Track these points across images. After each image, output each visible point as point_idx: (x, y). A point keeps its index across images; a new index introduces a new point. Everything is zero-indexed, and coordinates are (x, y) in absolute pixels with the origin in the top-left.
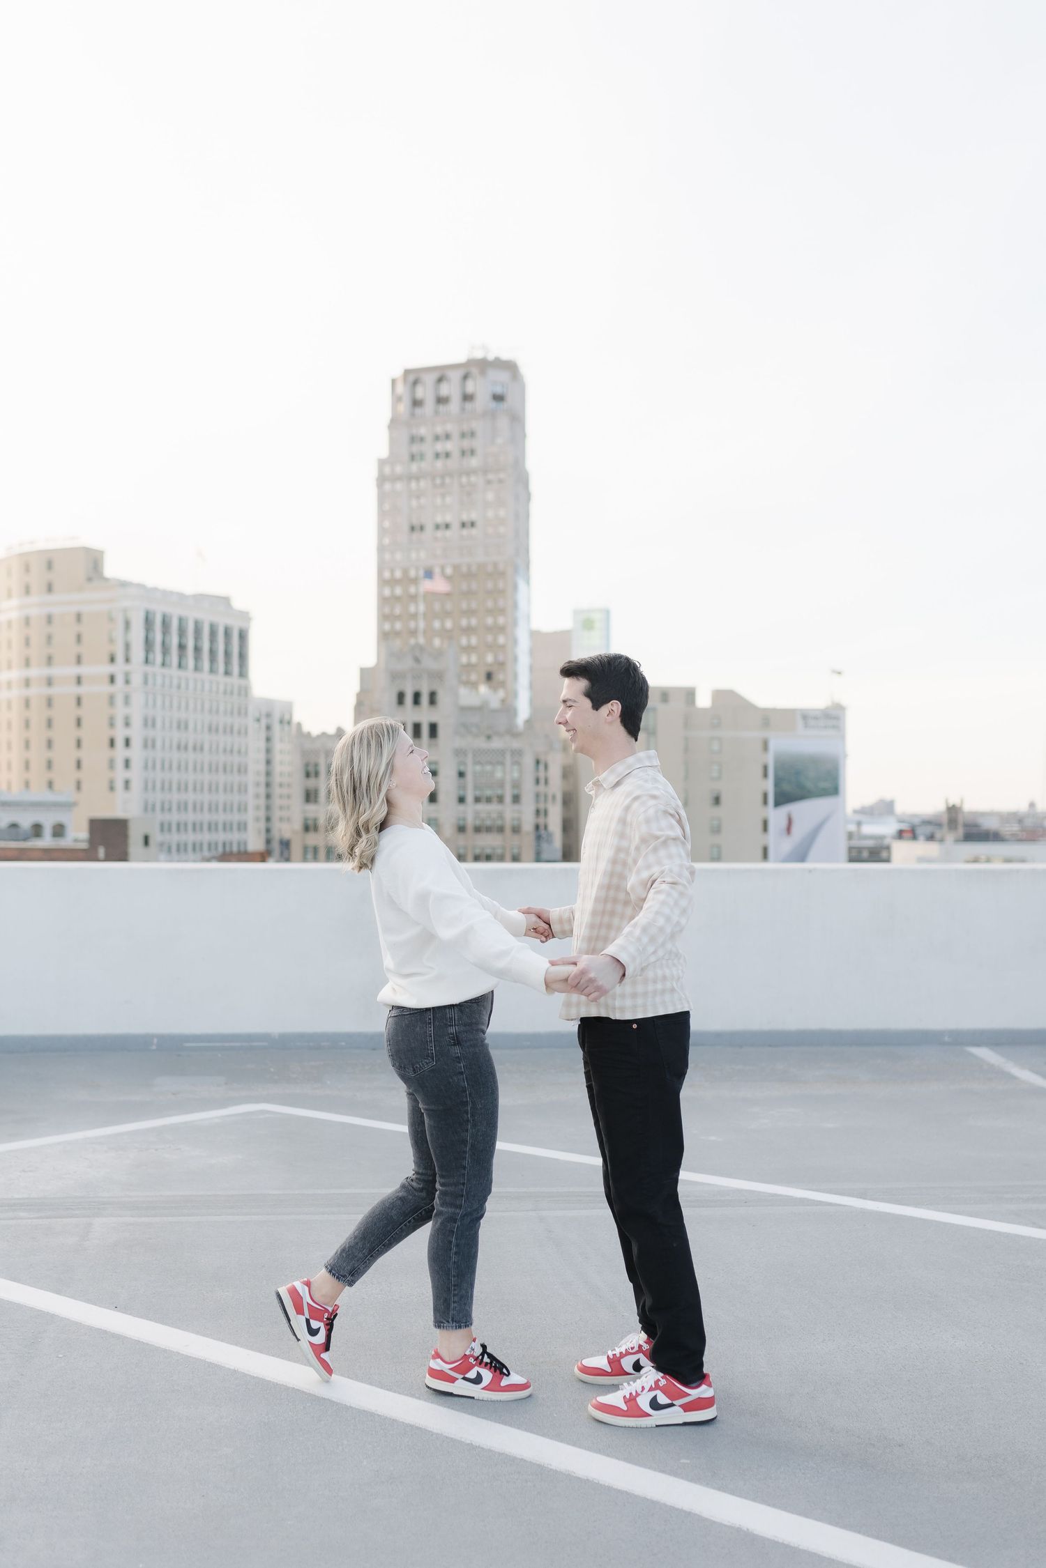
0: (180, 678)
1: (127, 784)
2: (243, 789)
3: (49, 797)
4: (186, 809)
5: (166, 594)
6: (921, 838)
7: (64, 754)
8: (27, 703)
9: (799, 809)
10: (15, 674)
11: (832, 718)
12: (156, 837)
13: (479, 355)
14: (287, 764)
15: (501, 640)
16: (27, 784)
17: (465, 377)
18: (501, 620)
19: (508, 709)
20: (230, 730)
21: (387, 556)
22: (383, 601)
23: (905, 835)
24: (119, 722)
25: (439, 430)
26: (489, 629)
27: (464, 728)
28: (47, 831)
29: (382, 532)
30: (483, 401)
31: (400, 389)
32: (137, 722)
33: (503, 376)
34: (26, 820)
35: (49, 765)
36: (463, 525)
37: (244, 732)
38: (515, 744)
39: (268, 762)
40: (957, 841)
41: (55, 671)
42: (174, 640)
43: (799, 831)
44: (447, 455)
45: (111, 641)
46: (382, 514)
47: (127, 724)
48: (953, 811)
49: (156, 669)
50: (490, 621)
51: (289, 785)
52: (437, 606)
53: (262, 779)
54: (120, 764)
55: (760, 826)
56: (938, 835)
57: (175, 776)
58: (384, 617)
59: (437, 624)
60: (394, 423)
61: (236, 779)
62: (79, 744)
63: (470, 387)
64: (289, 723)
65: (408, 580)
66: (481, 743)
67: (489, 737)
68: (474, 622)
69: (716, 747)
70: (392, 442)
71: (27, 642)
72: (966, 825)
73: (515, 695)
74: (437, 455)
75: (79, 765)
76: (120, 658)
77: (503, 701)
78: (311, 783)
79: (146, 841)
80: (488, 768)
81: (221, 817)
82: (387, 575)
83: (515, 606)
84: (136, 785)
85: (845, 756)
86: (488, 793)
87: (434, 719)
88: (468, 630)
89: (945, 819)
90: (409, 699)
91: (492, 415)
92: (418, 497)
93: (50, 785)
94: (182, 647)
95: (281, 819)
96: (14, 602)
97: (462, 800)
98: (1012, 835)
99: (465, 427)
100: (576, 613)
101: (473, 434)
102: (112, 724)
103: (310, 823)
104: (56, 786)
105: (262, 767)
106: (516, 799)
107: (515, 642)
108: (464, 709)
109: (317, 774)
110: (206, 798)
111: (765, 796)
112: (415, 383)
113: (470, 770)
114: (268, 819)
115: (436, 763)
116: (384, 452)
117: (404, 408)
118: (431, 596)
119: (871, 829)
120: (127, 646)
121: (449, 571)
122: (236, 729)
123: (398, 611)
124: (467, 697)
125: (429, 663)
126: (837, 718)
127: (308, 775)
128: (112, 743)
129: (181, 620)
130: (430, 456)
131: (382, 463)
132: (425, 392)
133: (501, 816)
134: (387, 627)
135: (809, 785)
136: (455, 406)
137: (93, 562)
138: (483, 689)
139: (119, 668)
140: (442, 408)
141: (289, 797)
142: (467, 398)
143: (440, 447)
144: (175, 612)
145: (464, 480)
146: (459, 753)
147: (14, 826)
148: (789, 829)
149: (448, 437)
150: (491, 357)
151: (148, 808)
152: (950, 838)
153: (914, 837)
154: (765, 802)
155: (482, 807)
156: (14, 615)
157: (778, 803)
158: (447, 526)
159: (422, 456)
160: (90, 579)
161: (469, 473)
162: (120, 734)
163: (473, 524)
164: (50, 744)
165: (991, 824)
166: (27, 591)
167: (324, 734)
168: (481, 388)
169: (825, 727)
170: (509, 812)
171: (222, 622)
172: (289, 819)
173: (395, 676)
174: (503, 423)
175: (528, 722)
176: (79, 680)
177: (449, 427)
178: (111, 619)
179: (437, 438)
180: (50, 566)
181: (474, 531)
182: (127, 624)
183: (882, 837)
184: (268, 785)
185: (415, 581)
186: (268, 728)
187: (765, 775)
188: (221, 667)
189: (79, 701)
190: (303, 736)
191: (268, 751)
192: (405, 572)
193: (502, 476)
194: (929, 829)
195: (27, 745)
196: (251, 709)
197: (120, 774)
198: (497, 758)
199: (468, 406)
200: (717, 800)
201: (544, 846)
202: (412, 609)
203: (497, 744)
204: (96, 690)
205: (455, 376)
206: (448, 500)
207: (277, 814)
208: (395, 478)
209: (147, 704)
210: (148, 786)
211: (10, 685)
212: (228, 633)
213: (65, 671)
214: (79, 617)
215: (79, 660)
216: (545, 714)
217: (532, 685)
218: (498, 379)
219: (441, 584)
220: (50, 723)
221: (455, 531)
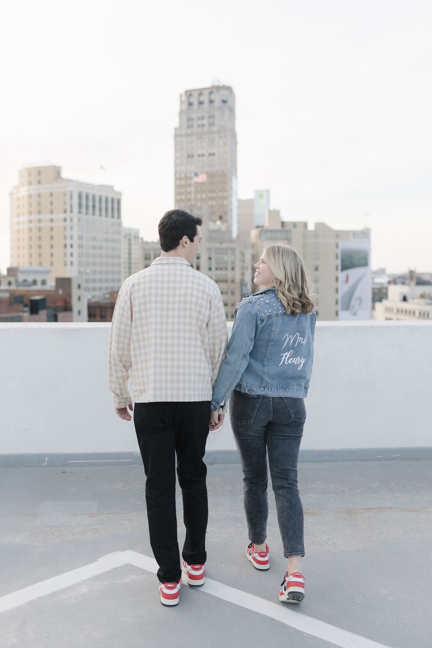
0: (93, 219)
1: (72, 263)
2: (119, 265)
3: (40, 268)
4: (96, 273)
5: (87, 185)
6: (399, 284)
7: (46, 251)
8: (30, 230)
9: (351, 272)
10: (25, 218)
11: (365, 234)
12: (84, 285)
13: (216, 84)
14: (138, 254)
15: (226, 202)
16: (31, 263)
17: (211, 93)
18: (225, 194)
19: (229, 231)
20: (113, 241)
21: (179, 168)
22: (177, 187)
23: (391, 282)
24: (68, 237)
25: (200, 115)
26: (220, 198)
27: (211, 239)
28: (39, 283)
29: (176, 158)
30: (218, 103)
31: (184, 98)
32: (75, 237)
33: (226, 92)
34: (30, 279)
35: (40, 255)
37: (119, 241)
38: (233, 245)
39: (130, 254)
40: (414, 285)
41: (42, 217)
42: (91, 204)
43: (351, 281)
44: (203, 126)
45: (65, 203)
46: (176, 150)
49: (83, 216)
50: (221, 194)
51: (138, 263)
52: (199, 189)
53: (127, 261)
54: (68, 255)
55: (334, 279)
56: (406, 283)
57: (91, 260)
58: (177, 193)
59: (199, 196)
60: (181, 113)
61: (116, 260)
62: (52, 246)
63: (213, 97)
64: (138, 238)
65: (187, 178)
66: (218, 245)
67: (221, 243)
68: (214, 195)
69: (316, 246)
70: (181, 121)
71: (30, 205)
72: (417, 279)
73: (231, 225)
74: (199, 126)
75: (52, 255)
76: (68, 211)
77: (227, 228)
78: (148, 262)
79: (79, 287)
80: (221, 256)
81: (110, 277)
82: (178, 176)
83: (231, 188)
85: (371, 250)
86: (221, 266)
88: (212, 199)
89: (408, 276)
91: (222, 109)
92: (191, 143)
93: (40, 264)
94: (94, 206)
96: (25, 188)
97: (210, 269)
99: (211, 114)
100: (256, 191)
101: (214, 117)
102: (65, 238)
104: (43, 264)
105: (127, 256)
106: (233, 269)
107: (231, 203)
108: (211, 231)
109: (150, 259)
110: (104, 268)
111: (337, 267)
112: (190, 96)
113: (214, 256)
116: (177, 124)
117: (185, 106)
118: (197, 183)
119: (377, 280)
120: (71, 206)
122: (116, 240)
123: (183, 190)
124: (212, 226)
126: (367, 234)
127: (146, 259)
128: (65, 246)
129: (93, 195)
130: (196, 126)
131: (176, 129)
133: (226, 275)
134: (178, 197)
135: (355, 262)
136: (206, 105)
137: (57, 171)
138: (219, 223)
139: (68, 215)
140: (201, 106)
142: (211, 102)
143: (200, 122)
144: (91, 192)
145: (210, 136)
146: (209, 249)
147: (25, 281)
148: (347, 280)
149: (203, 118)
150: (221, 84)
151: (80, 273)
152: (411, 283)
153: (396, 283)
154: (337, 269)
155: (219, 272)
156: (25, 194)
157: (342, 270)
158: (203, 155)
159: (193, 126)
160: (56, 179)
161: (212, 133)
162: (69, 242)
163: (213, 154)
164: (40, 247)
165: (426, 278)
166: (30, 183)
167: (153, 242)
168: (217, 98)
169: (362, 238)
170: (230, 274)
171: (110, 196)
174: (227, 112)
175: (238, 236)
176: (52, 220)
177: (204, 114)
178: (65, 195)
179: (199, 119)
181: (214, 158)
182: (71, 197)
183: (383, 284)
184: (130, 263)
185: (190, 178)
186: (130, 240)
187: (337, 258)
188: (110, 214)
189: (52, 229)
190: (144, 243)
191: (130, 249)
192: (186, 175)
193: (226, 134)
194: (402, 280)
195: (31, 247)
196: (122, 232)
197: (69, 259)
198: (225, 251)
199: (212, 105)
200: (317, 269)
201: (244, 288)
202: (189, 190)
203: (225, 245)
204: (58, 224)
205: (206, 93)
206: (204, 144)
208: (181, 136)
209: (79, 230)
210: (80, 264)
211: (23, 222)
212: (113, 200)
213: (46, 216)
214: (51, 194)
215: (52, 212)
216: (244, 233)
217: (238, 222)
218: (224, 94)
219: (202, 178)
220: (40, 238)
221: (206, 157)
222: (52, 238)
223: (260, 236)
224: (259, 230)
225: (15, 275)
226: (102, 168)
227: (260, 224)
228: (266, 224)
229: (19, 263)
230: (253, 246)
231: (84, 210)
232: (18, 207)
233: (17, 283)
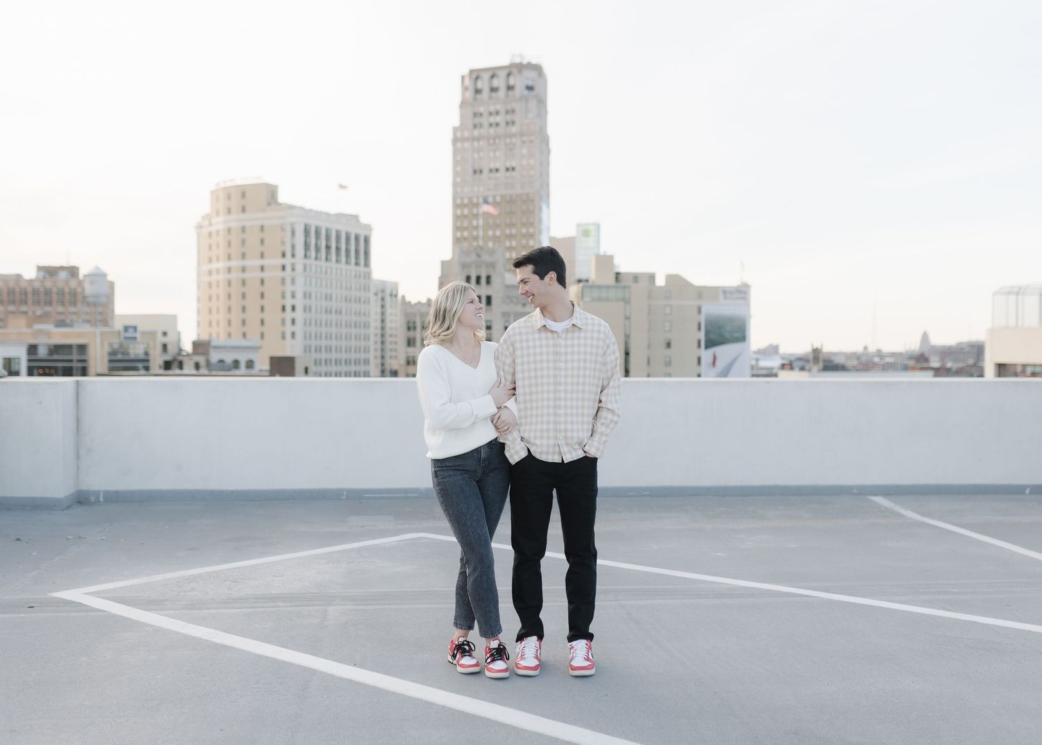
0: (327, 267)
1: (293, 334)
2: (367, 338)
3: (244, 343)
4: (331, 350)
5: (318, 213)
6: (797, 369)
7: (253, 316)
8: (229, 283)
9: (721, 351)
10: (221, 265)
11: (742, 292)
12: (312, 369)
13: (517, 60)
14: (396, 322)
15: (532, 242)
16: (229, 335)
17: (509, 75)
18: (531, 230)
20: (358, 300)
21: (459, 190)
22: (456, 218)
23: (786, 367)
24: (288, 295)
25: (492, 109)
26: (524, 236)
27: (507, 299)
28: (243, 365)
29: (456, 174)
30: (520, 90)
31: (467, 82)
32: (299, 295)
33: (533, 74)
34: (229, 358)
35: (244, 322)
36: (507, 169)
37: (367, 301)
39: (383, 321)
40: (819, 370)
41: (247, 263)
42: (323, 243)
43: (721, 364)
44: (497, 125)
45: (283, 243)
46: (456, 163)
47: (293, 296)
48: (816, 352)
49: (312, 262)
50: (524, 231)
51: (396, 336)
52: (491, 221)
53: (379, 332)
54: (288, 322)
55: (696, 361)
56: (807, 367)
57: (324, 330)
58: (456, 228)
59: (490, 233)
60: (463, 104)
61: (363, 331)
62: (262, 309)
63: (512, 81)
64: (396, 296)
65: (472, 205)
66: (519, 308)
67: (524, 305)
68: (514, 231)
69: (668, 311)
70: (462, 117)
71: (229, 244)
72: (825, 361)
74: (491, 125)
75: (262, 322)
76: (289, 254)
78: (411, 334)
79: (306, 370)
81: (353, 356)
82: (459, 201)
83: (540, 221)
84: (299, 335)
85: (750, 317)
87: (489, 293)
88: (511, 237)
89: (811, 357)
91: (526, 99)
92: (478, 152)
93: (244, 335)
94: (328, 247)
95: (391, 357)
96: (221, 219)
98: (853, 367)
99: (509, 107)
100: (578, 226)
101: (513, 111)
102: (283, 297)
103: (410, 359)
104: (248, 336)
105: (379, 324)
108: (508, 287)
109: (415, 328)
110: (344, 343)
111: (699, 342)
112: (477, 78)
114: (383, 357)
115: (490, 321)
116: (457, 123)
117: (469, 94)
118: (486, 215)
119: (764, 363)
120: (293, 247)
121: (498, 199)
122: (362, 300)
123: (466, 224)
124: (510, 279)
125: (486, 258)
126: (745, 293)
127: (409, 329)
128: (284, 308)
129: (327, 230)
130: (486, 125)
131: (455, 129)
132: (483, 84)
134: (459, 234)
135: (727, 335)
136: (502, 93)
137: (271, 193)
139: (288, 261)
140: (494, 95)
141: (396, 343)
142: (510, 88)
143: (492, 119)
144: (324, 225)
145: (508, 140)
146: (505, 315)
147: (221, 361)
148: (714, 363)
149: (497, 113)
150: (525, 62)
151: (307, 349)
152: (815, 368)
153: (792, 368)
154: (699, 346)
156: (221, 227)
157: (707, 347)
159: (481, 125)
160: (269, 204)
161: (511, 136)
162: (289, 303)
163: (513, 169)
164: (244, 309)
165: (840, 360)
166: (229, 211)
167: (419, 303)
168: (518, 82)
169: (738, 298)
171: (353, 231)
172: (396, 357)
173: (464, 266)
174: (533, 104)
176: (262, 268)
177: (498, 107)
178: (283, 229)
179: (491, 114)
180: (243, 195)
181: (514, 174)
182: (293, 233)
183: (772, 369)
184: (382, 335)
185: (477, 205)
186: (383, 299)
187: (699, 329)
188: (353, 260)
189: (262, 282)
190: (405, 303)
191: (383, 314)
192: (470, 199)
193: (532, 138)
194: (801, 363)
195: (229, 309)
196: (372, 287)
197: (289, 329)
199: (511, 93)
200: (669, 345)
202: (475, 223)
204: (273, 275)
205: (503, 74)
206: (498, 153)
207: (388, 354)
208: (464, 140)
209: (305, 284)
210: (306, 336)
211: (218, 271)
212: (357, 238)
213: (254, 262)
214: (262, 228)
215: (262, 256)
218: (530, 76)
220: (244, 296)
221: (502, 173)
222: (262, 295)
223: (582, 294)
224: (581, 285)
225: (206, 354)
226: (342, 187)
227: (584, 277)
228: (592, 275)
229: (210, 335)
232: (210, 247)
233: (208, 364)
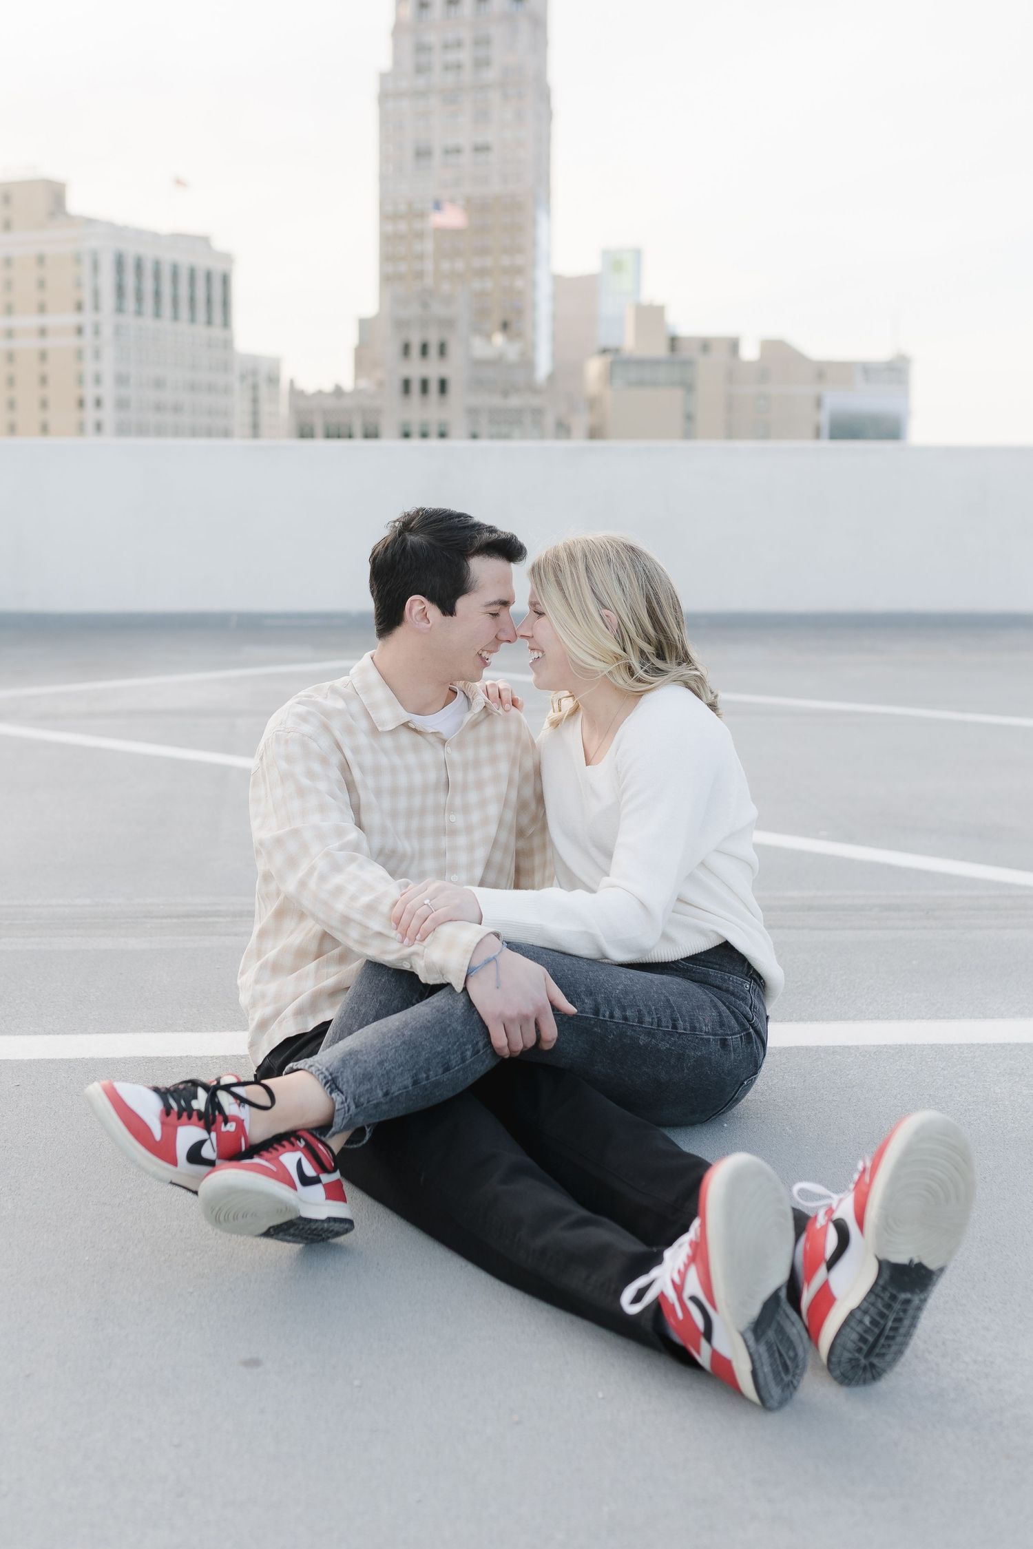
0: (156, 329)
5: (139, 234)
7: (28, 417)
11: (896, 371)
14: (277, 427)
15: (519, 283)
18: (519, 261)
19: (527, 363)
20: (211, 388)
21: (391, 187)
22: (386, 239)
24: (89, 379)
25: (450, 37)
26: (505, 271)
27: (477, 384)
29: (384, 159)
30: (499, 3)
32: (108, 380)
36: (477, 149)
37: (227, 390)
38: (536, 401)
39: (255, 426)
41: (16, 322)
42: (148, 285)
44: (459, 66)
45: (78, 285)
46: (385, 137)
49: (129, 319)
50: (506, 261)
52: (448, 245)
58: (386, 258)
59: (446, 266)
60: (398, 30)
62: (44, 404)
64: (278, 380)
65: (414, 215)
66: (497, 401)
67: (506, 394)
68: (488, 262)
69: (763, 404)
70: (397, 53)
73: (531, 347)
74: (447, 68)
76: (88, 306)
77: (523, 353)
80: (505, 430)
82: (390, 208)
83: (534, 243)
85: (910, 416)
87: (444, 374)
88: (482, 273)
90: (415, 351)
91: (511, 19)
92: (426, 117)
94: (157, 294)
99: (480, 33)
100: (606, 253)
101: (489, 41)
102: (80, 380)
105: (248, 432)
107: (533, 284)
108: (478, 363)
109: (312, 436)
113: (485, 432)
115: (446, 423)
117: (409, 10)
118: (441, 232)
120: (96, 294)
121: (460, 203)
122: (219, 388)
123: (402, 249)
124: (481, 349)
125: (438, 309)
126: (901, 371)
128: (81, 403)
129: (156, 263)
130: (438, 68)
131: (384, 77)
134: (390, 268)
136: (468, 7)
137: (55, 194)
138: (499, 339)
139: (87, 318)
140: (452, 8)
143: (452, 57)
144: (149, 254)
145: (479, 96)
146: (472, 412)
149: (458, 44)
159: (430, 68)
160: (52, 216)
161: (485, 87)
162: (90, 393)
163: (487, 148)
164: (11, 404)
167: (320, 392)
169: (888, 381)
171: (202, 263)
173: (400, 324)
174: (524, 27)
175: (551, 378)
176: (43, 332)
177: (461, 33)
178: (77, 261)
179: (446, 47)
180: (7, 200)
181: (489, 157)
185: (422, 215)
186: (255, 387)
187: (819, 435)
188: (202, 315)
189: (43, 356)
190: (296, 393)
191: (255, 413)
192: (410, 205)
193: (523, 89)
196: (235, 365)
198: (515, 418)
199: (482, 8)
202: (418, 247)
203: (515, 401)
204: (61, 343)
206: (461, 119)
208: (398, 95)
209: (119, 359)
212: (209, 276)
213: (27, 321)
214: (41, 260)
215: (42, 309)
216: (567, 370)
217: (554, 337)
219: (452, 218)
220: (11, 381)
221: (466, 158)
222: (44, 380)
223: (610, 375)
224: (609, 358)
226: (180, 183)
227: (610, 342)
228: (629, 342)
230: (593, 403)
231: (130, 303)
